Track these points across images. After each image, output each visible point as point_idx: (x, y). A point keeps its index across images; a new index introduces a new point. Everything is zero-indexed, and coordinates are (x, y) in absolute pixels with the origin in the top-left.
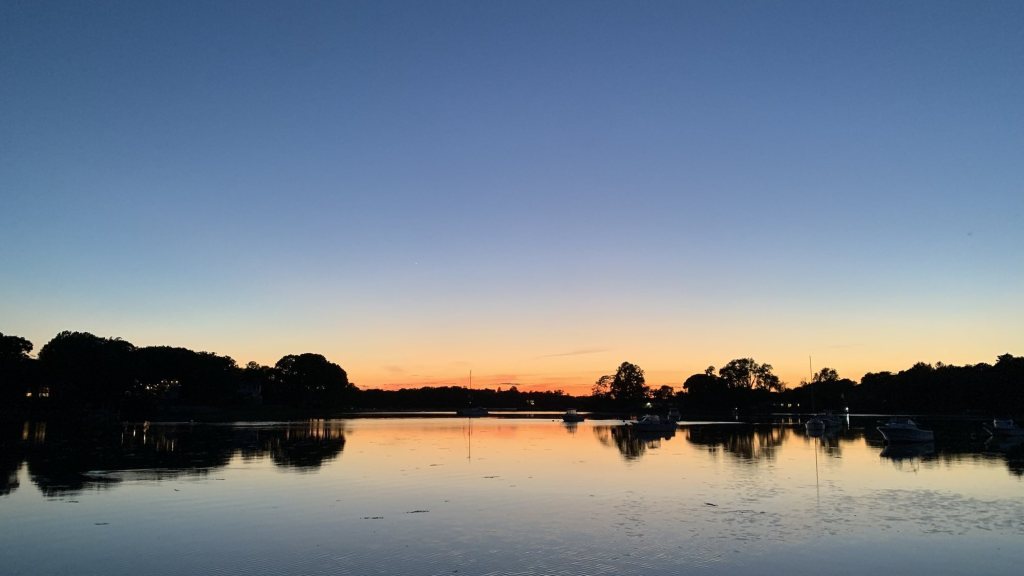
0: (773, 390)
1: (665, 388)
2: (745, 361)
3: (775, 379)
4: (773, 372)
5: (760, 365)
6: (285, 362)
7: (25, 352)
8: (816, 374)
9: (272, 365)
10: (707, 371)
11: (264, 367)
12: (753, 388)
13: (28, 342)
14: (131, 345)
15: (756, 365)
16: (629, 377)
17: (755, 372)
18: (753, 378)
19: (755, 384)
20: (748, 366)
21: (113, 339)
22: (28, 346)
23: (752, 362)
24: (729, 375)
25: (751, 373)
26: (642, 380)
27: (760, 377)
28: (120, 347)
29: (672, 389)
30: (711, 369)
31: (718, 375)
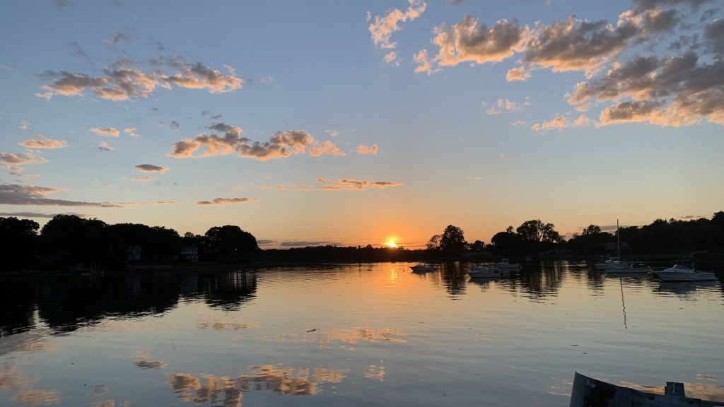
0: (555, 242)
1: (478, 242)
2: (534, 222)
3: (556, 233)
4: (555, 229)
5: (546, 224)
6: (212, 232)
7: (34, 230)
8: (585, 230)
9: (203, 234)
10: (508, 230)
11: (197, 236)
12: (541, 240)
13: (36, 223)
14: (104, 223)
15: (542, 225)
16: (453, 235)
17: (541, 230)
18: (540, 234)
19: (542, 238)
20: (537, 225)
21: (92, 219)
22: (36, 226)
23: (540, 222)
24: (524, 232)
25: (539, 230)
26: (462, 238)
27: (545, 232)
28: (97, 224)
29: (483, 243)
30: (511, 228)
31: (516, 232)
